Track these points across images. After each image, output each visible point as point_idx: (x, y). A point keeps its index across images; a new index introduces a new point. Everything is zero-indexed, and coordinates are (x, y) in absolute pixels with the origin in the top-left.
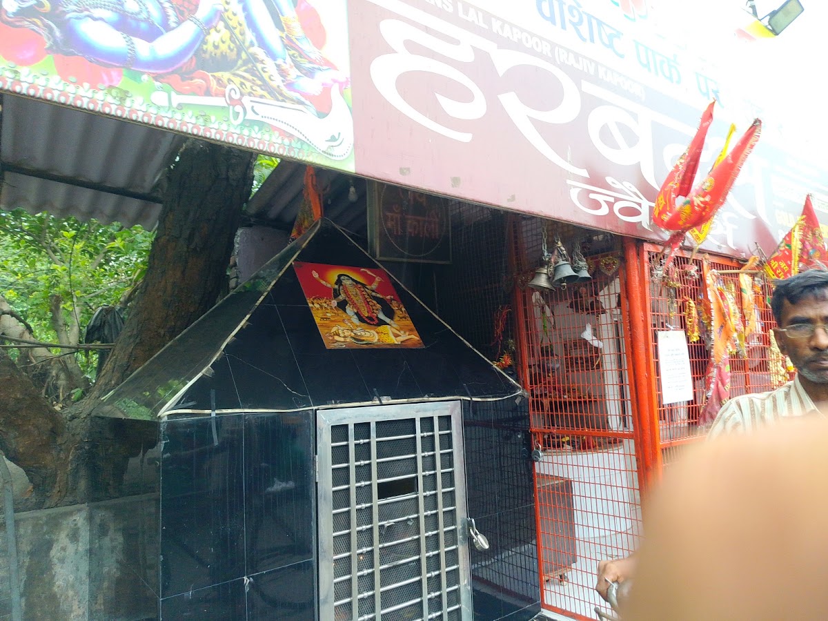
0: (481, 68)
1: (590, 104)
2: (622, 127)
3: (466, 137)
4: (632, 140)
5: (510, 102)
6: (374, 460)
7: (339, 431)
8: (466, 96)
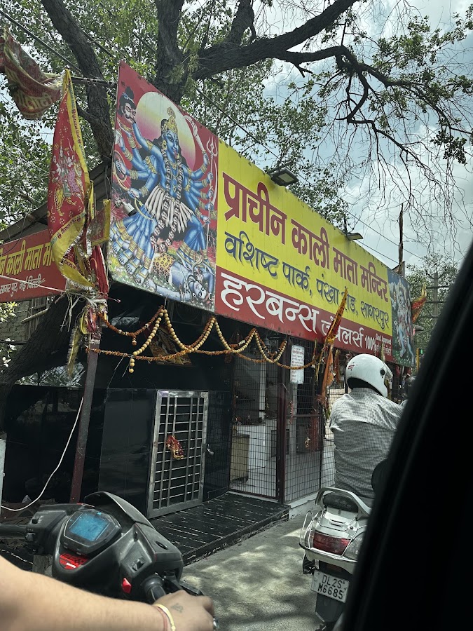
0: (243, 290)
1: (267, 297)
2: (275, 304)
3: (238, 310)
4: (277, 307)
5: (249, 299)
6: (175, 414)
7: (164, 400)
8: (238, 298)
